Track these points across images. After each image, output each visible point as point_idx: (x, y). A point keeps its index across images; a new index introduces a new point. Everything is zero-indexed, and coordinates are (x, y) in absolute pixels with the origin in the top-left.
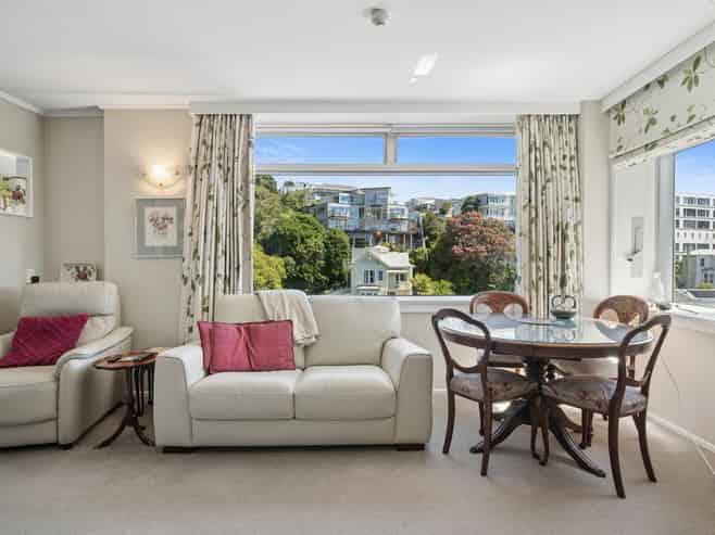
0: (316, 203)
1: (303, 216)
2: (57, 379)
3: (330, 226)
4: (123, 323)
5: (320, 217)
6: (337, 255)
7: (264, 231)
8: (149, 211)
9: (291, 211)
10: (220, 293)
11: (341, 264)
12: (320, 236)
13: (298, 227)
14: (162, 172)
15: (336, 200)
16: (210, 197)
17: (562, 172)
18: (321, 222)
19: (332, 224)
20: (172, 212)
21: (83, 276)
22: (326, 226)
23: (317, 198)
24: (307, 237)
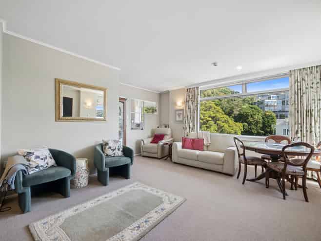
0: (260, 100)
1: (252, 106)
2: (158, 146)
3: (266, 110)
4: (172, 137)
5: (260, 106)
6: (268, 122)
7: (235, 113)
8: (177, 112)
9: (247, 105)
10: (191, 131)
11: (270, 126)
12: (260, 114)
13: (250, 111)
14: (180, 103)
15: (269, 98)
16: (189, 108)
17: (311, 89)
18: (261, 108)
19: (266, 109)
20: (181, 112)
21: (166, 127)
22: (264, 110)
23: (260, 98)
24: (254, 115)
